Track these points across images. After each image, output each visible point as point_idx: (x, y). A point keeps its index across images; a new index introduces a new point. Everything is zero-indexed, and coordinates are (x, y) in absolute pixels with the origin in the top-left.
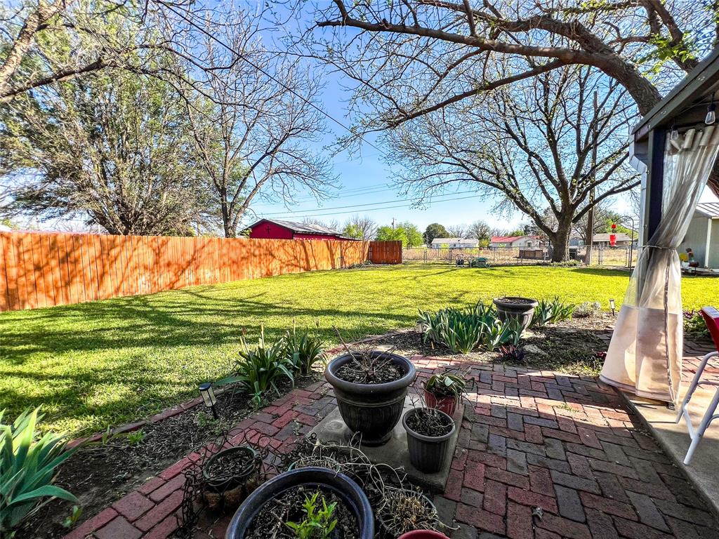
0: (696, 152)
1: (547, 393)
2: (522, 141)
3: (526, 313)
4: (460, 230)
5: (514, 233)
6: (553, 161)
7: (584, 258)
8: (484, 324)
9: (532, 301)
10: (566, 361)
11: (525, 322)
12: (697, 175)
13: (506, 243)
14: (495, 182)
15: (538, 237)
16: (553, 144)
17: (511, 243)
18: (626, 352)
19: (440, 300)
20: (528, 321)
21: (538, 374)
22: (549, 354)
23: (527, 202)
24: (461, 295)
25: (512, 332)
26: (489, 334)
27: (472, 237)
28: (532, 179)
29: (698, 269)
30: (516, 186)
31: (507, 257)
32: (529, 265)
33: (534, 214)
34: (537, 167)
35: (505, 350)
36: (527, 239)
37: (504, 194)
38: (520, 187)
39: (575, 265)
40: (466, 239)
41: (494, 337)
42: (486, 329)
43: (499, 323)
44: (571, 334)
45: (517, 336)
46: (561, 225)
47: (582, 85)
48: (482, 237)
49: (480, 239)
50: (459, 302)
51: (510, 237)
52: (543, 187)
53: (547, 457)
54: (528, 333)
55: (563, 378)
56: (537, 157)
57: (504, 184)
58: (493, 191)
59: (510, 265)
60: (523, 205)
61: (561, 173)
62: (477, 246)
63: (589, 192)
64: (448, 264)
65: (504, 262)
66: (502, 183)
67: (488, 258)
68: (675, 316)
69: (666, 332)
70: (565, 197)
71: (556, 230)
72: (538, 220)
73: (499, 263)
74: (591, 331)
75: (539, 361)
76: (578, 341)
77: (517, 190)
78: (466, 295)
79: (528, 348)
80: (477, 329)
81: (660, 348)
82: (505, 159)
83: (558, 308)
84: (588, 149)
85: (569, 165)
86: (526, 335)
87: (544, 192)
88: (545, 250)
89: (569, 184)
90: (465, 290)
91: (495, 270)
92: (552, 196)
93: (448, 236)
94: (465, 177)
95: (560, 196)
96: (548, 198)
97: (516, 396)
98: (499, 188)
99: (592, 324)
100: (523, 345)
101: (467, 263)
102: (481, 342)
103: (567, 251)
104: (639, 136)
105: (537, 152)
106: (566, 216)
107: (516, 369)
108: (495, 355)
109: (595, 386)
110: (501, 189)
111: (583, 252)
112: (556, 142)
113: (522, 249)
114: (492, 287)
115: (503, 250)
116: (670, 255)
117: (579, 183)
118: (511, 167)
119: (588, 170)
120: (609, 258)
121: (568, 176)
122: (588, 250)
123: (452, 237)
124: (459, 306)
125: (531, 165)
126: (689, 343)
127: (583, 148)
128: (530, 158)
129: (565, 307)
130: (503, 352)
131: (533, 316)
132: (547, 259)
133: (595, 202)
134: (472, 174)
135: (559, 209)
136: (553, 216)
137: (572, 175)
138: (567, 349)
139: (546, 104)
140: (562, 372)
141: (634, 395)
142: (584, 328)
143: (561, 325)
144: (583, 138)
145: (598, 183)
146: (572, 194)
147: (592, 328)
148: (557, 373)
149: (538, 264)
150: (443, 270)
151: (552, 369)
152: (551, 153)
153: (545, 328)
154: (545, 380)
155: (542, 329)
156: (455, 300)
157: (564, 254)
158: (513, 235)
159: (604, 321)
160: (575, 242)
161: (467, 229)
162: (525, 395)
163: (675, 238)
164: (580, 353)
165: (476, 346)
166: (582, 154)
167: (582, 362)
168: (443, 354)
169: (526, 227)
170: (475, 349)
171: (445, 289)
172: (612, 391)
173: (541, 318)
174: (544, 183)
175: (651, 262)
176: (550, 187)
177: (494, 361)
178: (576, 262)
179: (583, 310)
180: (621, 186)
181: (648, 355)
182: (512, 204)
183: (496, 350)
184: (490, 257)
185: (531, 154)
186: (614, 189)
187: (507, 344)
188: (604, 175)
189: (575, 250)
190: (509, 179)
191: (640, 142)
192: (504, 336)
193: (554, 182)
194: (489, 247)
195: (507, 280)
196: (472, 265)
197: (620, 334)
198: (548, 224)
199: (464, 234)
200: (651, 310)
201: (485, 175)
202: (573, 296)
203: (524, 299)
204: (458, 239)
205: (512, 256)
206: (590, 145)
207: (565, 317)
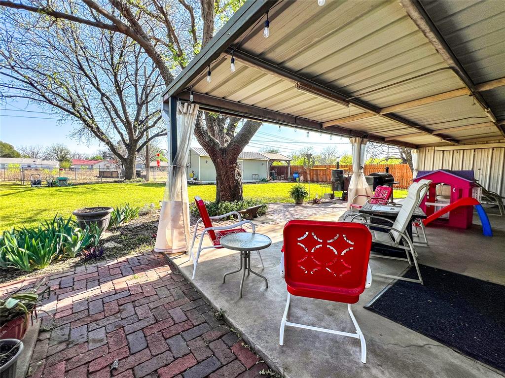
0: (189, 116)
1: (122, 273)
2: (94, 81)
3: (104, 218)
4: (36, 151)
5: (94, 158)
6: (120, 105)
7: (145, 177)
8: (62, 235)
9: (108, 208)
10: (134, 246)
11: (103, 226)
12: (190, 128)
13: (88, 165)
14: (72, 110)
15: (115, 162)
16: (120, 92)
17: (92, 166)
18: (166, 229)
19: (7, 222)
20: (106, 224)
21: (116, 261)
22: (123, 245)
23: (102, 133)
24: (38, 214)
25: (92, 236)
26: (69, 243)
27: (51, 159)
28: (105, 115)
29: (197, 181)
30: (92, 118)
31: (88, 177)
32: (108, 182)
33: (109, 143)
34: (109, 107)
35: (86, 252)
36: (106, 162)
37: (81, 122)
38: (96, 120)
39: (140, 181)
40: (43, 160)
41: (74, 245)
42: (66, 240)
43: (79, 231)
44: (138, 227)
45: (97, 238)
46: (129, 153)
47: (137, 57)
48: (62, 159)
49: (61, 161)
50: (35, 221)
51: (90, 160)
52: (114, 123)
53: (122, 319)
54: (107, 234)
55: (132, 259)
56: (108, 98)
57: (80, 114)
58: (70, 118)
59: (91, 183)
60: (99, 134)
61: (126, 115)
62: (58, 166)
63: (145, 133)
64: (19, 185)
65: (85, 181)
66: (78, 112)
67: (70, 178)
68: (186, 203)
69: (183, 213)
70: (130, 133)
71: (126, 156)
72: (112, 148)
73: (81, 181)
74: (150, 223)
75: (116, 252)
76: (143, 230)
77: (93, 122)
78: (44, 213)
79: (106, 245)
80: (56, 241)
81: (181, 222)
82: (80, 92)
83: (128, 211)
84: (143, 103)
85: (132, 111)
86: (105, 235)
87: (116, 127)
88: (120, 171)
89: (133, 125)
90: (43, 208)
91: (77, 188)
92: (121, 131)
93: (18, 156)
94: (37, 97)
95: (128, 133)
96: (119, 132)
97: (97, 286)
98: (75, 115)
99: (150, 218)
100: (103, 244)
101: (46, 183)
102: (61, 251)
103: (135, 172)
104: (165, 99)
105: (108, 95)
106: (131, 146)
107: (96, 264)
108: (77, 260)
109: (152, 256)
110: (79, 118)
111: (145, 173)
112: (121, 91)
113: (101, 170)
114: (74, 202)
115: (85, 171)
116: (182, 171)
117: (139, 125)
118: (87, 101)
119: (144, 118)
120: (159, 177)
121: (132, 119)
122: (147, 171)
123: (25, 157)
124: (35, 224)
125: (104, 104)
126: (193, 218)
127: (139, 101)
128: (102, 98)
129: (134, 210)
130: (85, 255)
131: (110, 220)
132: (121, 177)
133: (149, 140)
134: (43, 96)
135: (128, 142)
136: (124, 147)
137: (134, 118)
138: (135, 238)
139: (112, 59)
140: (132, 255)
141: (171, 253)
142: (146, 221)
143: (132, 222)
144: (140, 95)
145: (150, 127)
146: (135, 132)
147: (150, 221)
148: (129, 256)
149: (115, 182)
150: (11, 192)
151: (125, 254)
152: (119, 99)
153: (121, 227)
154: (120, 265)
155: (118, 229)
156: (31, 220)
157: (133, 174)
158: (93, 159)
159: (157, 215)
160: (139, 165)
161: (44, 150)
162: (104, 282)
163: (184, 161)
164: (143, 238)
165: (56, 258)
166: (140, 106)
167: (145, 244)
168: (12, 278)
169: (104, 153)
170: (55, 260)
171: (16, 211)
172: (161, 256)
173: (117, 220)
174: (115, 120)
175: (175, 174)
176: (120, 124)
177: (77, 265)
178: (141, 179)
179: (145, 210)
180: (162, 132)
181: (176, 228)
182: (89, 133)
183: (78, 255)
184: (71, 177)
185: (103, 95)
186: (158, 133)
187: (88, 248)
188: (153, 123)
189: (140, 171)
190: (85, 111)
191: (166, 102)
192: (84, 241)
193: (122, 121)
194: (70, 169)
195: (88, 196)
196: (52, 184)
197: (163, 220)
198: (120, 152)
199: (40, 155)
200: (176, 202)
201: (60, 101)
202: (139, 202)
203: (102, 208)
204: (33, 160)
205: (93, 176)
206: (144, 101)
207: (134, 216)
